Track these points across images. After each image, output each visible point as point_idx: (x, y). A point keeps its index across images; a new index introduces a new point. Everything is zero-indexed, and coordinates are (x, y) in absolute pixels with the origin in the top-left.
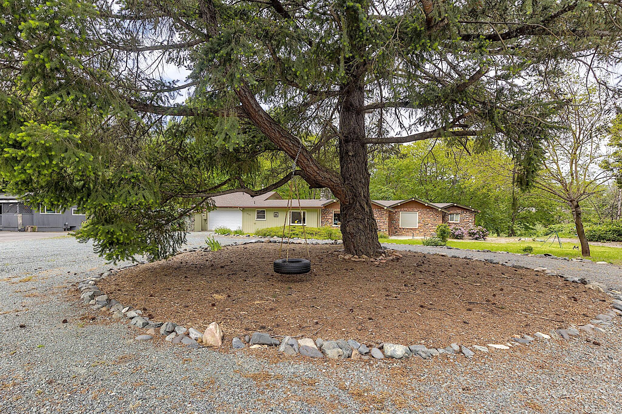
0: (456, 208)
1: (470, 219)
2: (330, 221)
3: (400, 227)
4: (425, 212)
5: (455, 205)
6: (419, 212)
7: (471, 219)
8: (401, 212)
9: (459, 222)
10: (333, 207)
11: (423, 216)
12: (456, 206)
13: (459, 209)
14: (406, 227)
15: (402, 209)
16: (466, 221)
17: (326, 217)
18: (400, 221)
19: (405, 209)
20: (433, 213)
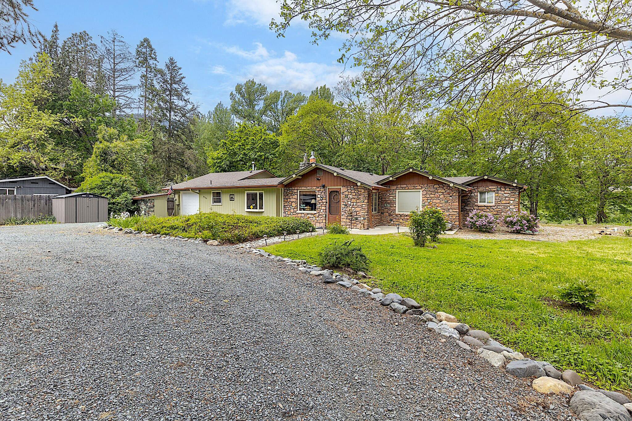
0: (489, 184)
1: (511, 199)
2: (294, 204)
3: (397, 212)
4: (432, 189)
5: (486, 177)
6: (423, 189)
7: (513, 199)
8: (397, 191)
9: (494, 204)
10: (297, 186)
11: (428, 196)
12: (487, 180)
13: (493, 184)
14: (405, 213)
15: (399, 186)
16: (504, 202)
17: (289, 200)
18: (397, 203)
19: (402, 186)
20: (443, 191)
